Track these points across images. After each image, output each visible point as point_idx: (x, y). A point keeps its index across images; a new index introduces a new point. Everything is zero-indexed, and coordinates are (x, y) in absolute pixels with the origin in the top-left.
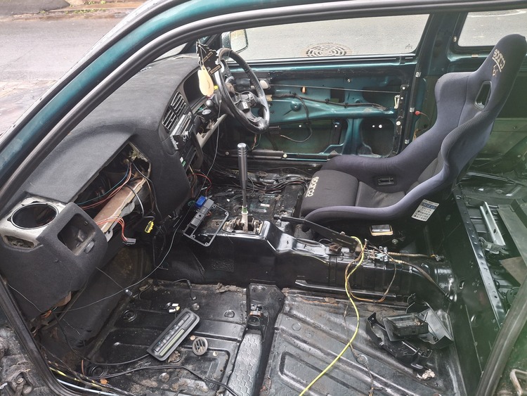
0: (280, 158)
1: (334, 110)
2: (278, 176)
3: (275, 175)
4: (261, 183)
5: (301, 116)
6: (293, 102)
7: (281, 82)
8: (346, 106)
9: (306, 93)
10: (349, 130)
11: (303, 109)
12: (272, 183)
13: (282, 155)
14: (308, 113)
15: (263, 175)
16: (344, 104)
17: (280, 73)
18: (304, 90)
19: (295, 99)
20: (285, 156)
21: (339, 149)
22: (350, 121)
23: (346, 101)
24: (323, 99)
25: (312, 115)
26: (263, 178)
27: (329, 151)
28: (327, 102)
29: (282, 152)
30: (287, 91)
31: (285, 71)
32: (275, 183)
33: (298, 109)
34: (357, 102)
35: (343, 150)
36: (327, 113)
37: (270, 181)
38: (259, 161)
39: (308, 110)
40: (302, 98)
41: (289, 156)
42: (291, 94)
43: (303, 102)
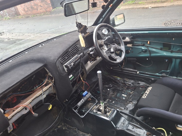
0: (135, 73)
1: (165, 54)
2: (134, 82)
3: (132, 81)
4: (125, 84)
5: (147, 55)
6: (143, 48)
7: (137, 38)
8: (172, 52)
9: (150, 44)
10: (173, 64)
11: (148, 52)
12: (130, 85)
13: (136, 72)
14: (150, 54)
15: (127, 80)
16: (170, 50)
17: (136, 34)
18: (148, 42)
19: (144, 47)
20: (138, 72)
21: (167, 73)
22: (174, 60)
23: (172, 49)
24: (159, 47)
25: (153, 55)
26: (126, 81)
27: (161, 73)
28: (161, 49)
29: (137, 71)
30: (140, 42)
31: (139, 33)
32: (132, 85)
33: (145, 51)
34: (178, 50)
35: (169, 74)
36: (161, 54)
37: (130, 83)
38: (125, 73)
39: (150, 52)
40: (148, 47)
41: (140, 73)
42: (142, 44)
43: (148, 48)
